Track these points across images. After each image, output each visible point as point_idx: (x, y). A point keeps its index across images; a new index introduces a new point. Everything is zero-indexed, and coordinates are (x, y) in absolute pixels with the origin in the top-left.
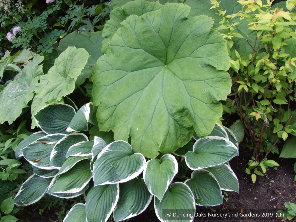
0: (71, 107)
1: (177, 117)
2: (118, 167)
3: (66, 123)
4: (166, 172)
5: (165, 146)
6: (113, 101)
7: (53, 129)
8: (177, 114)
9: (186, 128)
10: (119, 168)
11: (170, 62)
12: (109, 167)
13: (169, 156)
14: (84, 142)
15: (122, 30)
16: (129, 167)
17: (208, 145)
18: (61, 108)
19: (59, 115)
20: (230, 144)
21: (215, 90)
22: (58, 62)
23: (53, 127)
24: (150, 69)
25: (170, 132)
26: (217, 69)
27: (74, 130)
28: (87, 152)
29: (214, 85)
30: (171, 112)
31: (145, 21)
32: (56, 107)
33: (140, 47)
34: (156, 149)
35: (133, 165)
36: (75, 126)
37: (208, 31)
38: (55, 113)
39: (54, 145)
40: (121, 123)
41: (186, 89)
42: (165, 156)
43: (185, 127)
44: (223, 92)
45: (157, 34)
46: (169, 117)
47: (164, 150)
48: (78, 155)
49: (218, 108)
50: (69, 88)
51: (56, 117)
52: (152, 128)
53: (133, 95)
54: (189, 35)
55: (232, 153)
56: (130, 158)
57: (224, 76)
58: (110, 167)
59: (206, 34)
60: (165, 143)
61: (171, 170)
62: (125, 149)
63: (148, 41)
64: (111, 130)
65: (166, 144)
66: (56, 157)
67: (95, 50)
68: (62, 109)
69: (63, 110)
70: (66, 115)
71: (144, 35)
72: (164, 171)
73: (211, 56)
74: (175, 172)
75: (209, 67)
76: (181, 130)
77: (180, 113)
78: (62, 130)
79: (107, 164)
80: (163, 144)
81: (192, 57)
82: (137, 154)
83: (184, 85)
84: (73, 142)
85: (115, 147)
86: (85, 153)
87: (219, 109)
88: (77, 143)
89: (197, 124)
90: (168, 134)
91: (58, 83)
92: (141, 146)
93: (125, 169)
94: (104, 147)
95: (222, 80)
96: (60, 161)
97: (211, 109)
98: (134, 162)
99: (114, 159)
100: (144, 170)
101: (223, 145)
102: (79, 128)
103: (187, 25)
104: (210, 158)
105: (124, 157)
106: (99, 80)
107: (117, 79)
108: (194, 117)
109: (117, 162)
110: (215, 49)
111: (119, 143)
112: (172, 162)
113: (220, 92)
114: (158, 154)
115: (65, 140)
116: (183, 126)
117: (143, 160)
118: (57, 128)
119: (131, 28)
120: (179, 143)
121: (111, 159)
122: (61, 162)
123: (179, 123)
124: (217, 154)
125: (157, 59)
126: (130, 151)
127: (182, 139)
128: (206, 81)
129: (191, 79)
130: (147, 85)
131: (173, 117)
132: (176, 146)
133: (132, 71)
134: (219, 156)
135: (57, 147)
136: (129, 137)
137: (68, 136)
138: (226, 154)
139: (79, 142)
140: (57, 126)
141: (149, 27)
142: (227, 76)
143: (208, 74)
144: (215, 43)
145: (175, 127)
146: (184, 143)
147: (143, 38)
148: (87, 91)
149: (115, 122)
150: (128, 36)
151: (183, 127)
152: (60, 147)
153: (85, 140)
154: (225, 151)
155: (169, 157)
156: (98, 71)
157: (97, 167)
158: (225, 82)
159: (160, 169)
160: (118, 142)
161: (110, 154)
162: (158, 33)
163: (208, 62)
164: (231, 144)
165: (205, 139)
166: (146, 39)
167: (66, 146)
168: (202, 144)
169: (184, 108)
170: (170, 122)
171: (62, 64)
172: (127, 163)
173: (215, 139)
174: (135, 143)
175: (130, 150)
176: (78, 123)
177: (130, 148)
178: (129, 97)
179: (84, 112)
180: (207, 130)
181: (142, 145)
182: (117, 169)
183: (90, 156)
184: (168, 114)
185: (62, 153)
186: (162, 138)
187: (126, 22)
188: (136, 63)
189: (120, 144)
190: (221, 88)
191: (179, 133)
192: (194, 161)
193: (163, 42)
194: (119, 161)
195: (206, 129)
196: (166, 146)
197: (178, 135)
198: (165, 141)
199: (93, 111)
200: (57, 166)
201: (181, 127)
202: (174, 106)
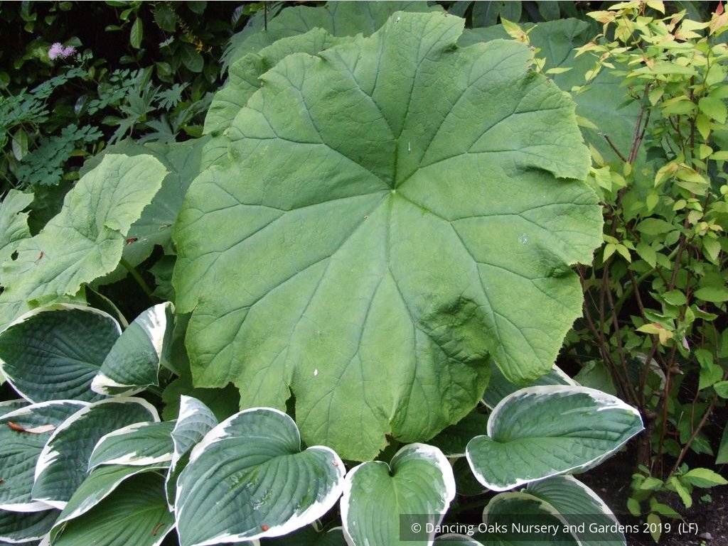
0: (108, 318)
1: (439, 329)
2: (259, 486)
3: (90, 369)
4: (416, 496)
5: (405, 417)
6: (236, 295)
7: (50, 386)
8: (441, 317)
9: (465, 363)
10: (263, 489)
11: (406, 178)
12: (228, 485)
13: (418, 451)
14: (145, 424)
15: (264, 96)
16: (293, 486)
17: (537, 413)
18: (76, 321)
19: (71, 343)
20: (609, 404)
21: (557, 236)
22: (73, 197)
23: (49, 382)
24: (347, 201)
25: (419, 373)
26: (556, 177)
27: (116, 381)
28: (156, 452)
29: (550, 222)
30: (419, 315)
31: (331, 66)
32: (64, 319)
33: (316, 137)
34: (379, 430)
35: (308, 480)
36: (118, 368)
37: (520, 75)
38: (57, 337)
39: (49, 433)
40: (264, 358)
41: (464, 244)
42: (407, 451)
43: (462, 360)
44: (579, 241)
45: (368, 97)
46: (415, 329)
47: (403, 430)
48: (125, 460)
49: (570, 289)
50: (104, 259)
51: (59, 349)
52: (361, 365)
53: (300, 274)
54: (464, 91)
55: (622, 427)
56: (294, 460)
57: (580, 195)
58: (233, 487)
59: (515, 83)
60: (407, 409)
61: (431, 489)
62: (278, 432)
63: (342, 120)
64: (230, 383)
65: (410, 412)
66: (54, 470)
67: (181, 184)
68: (81, 325)
69: (83, 328)
70: (92, 344)
71: (331, 102)
72: (411, 494)
73: (535, 145)
74: (445, 495)
75: (531, 176)
76: (452, 370)
77: (448, 317)
78: (77, 390)
79: (224, 478)
80: (401, 410)
81: (475, 152)
82: (315, 451)
83: (454, 234)
84: (110, 424)
85: (248, 428)
86: (148, 455)
87: (572, 292)
88: (123, 426)
89: (505, 343)
90: (413, 380)
91: (71, 256)
92: (329, 421)
93: (280, 494)
94: (211, 429)
95: (573, 209)
96: (66, 483)
97: (547, 295)
98: (308, 473)
99: (244, 461)
100: (342, 495)
101: (585, 409)
102: (133, 376)
103: (457, 65)
104: (551, 451)
105: (275, 456)
106: (195, 238)
107: (247, 231)
108: (494, 321)
109: (254, 471)
110: (543, 127)
111: (259, 416)
112: (431, 466)
113: (570, 241)
114: (384, 444)
115: (87, 420)
116: (459, 355)
117: (337, 466)
118: (64, 385)
119: (292, 85)
120: (446, 412)
121: (235, 460)
122: (70, 487)
123: (446, 346)
124: (573, 434)
125: (367, 171)
126: (294, 439)
127: (455, 398)
128: (523, 214)
129: (476, 214)
130: (340, 245)
131: (426, 330)
132: (439, 419)
133: (293, 207)
134: (578, 440)
135: (59, 441)
136: (290, 396)
137: (96, 407)
138: (604, 433)
139: (131, 423)
140: (61, 376)
141: (345, 80)
142: (588, 195)
143: (531, 194)
144: (541, 110)
145: (435, 358)
146: (460, 410)
147: (326, 111)
148: (156, 283)
149: (244, 358)
150: (283, 109)
151: (458, 359)
152: (71, 440)
153: (148, 417)
154: (599, 422)
155: (419, 454)
156: (192, 213)
157: (191, 488)
158: (583, 213)
159: (396, 490)
160: (255, 412)
161: (229, 447)
162: (371, 96)
163: (526, 161)
164: (614, 402)
165: (525, 396)
166: (335, 114)
167: (88, 436)
168: (515, 412)
169: (460, 298)
170: (418, 344)
171: (87, 202)
172: (287, 474)
173: (557, 394)
174: (307, 415)
175: (293, 437)
176: (130, 360)
177: (295, 429)
178: (288, 279)
179: (148, 326)
180: (539, 358)
181: (330, 419)
182: (254, 493)
183: (164, 462)
184: (410, 321)
185: (76, 458)
186: (396, 393)
187: (278, 72)
188: (307, 184)
189: (262, 420)
190: (573, 231)
191: (445, 378)
192: (498, 465)
193: (386, 119)
194: (261, 468)
195: (535, 355)
196: (410, 419)
197: (444, 386)
198: (405, 401)
199: (175, 336)
200: (56, 497)
201: (453, 358)
202: (430, 297)
